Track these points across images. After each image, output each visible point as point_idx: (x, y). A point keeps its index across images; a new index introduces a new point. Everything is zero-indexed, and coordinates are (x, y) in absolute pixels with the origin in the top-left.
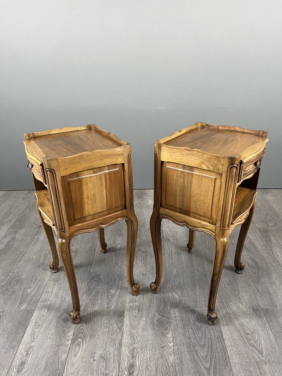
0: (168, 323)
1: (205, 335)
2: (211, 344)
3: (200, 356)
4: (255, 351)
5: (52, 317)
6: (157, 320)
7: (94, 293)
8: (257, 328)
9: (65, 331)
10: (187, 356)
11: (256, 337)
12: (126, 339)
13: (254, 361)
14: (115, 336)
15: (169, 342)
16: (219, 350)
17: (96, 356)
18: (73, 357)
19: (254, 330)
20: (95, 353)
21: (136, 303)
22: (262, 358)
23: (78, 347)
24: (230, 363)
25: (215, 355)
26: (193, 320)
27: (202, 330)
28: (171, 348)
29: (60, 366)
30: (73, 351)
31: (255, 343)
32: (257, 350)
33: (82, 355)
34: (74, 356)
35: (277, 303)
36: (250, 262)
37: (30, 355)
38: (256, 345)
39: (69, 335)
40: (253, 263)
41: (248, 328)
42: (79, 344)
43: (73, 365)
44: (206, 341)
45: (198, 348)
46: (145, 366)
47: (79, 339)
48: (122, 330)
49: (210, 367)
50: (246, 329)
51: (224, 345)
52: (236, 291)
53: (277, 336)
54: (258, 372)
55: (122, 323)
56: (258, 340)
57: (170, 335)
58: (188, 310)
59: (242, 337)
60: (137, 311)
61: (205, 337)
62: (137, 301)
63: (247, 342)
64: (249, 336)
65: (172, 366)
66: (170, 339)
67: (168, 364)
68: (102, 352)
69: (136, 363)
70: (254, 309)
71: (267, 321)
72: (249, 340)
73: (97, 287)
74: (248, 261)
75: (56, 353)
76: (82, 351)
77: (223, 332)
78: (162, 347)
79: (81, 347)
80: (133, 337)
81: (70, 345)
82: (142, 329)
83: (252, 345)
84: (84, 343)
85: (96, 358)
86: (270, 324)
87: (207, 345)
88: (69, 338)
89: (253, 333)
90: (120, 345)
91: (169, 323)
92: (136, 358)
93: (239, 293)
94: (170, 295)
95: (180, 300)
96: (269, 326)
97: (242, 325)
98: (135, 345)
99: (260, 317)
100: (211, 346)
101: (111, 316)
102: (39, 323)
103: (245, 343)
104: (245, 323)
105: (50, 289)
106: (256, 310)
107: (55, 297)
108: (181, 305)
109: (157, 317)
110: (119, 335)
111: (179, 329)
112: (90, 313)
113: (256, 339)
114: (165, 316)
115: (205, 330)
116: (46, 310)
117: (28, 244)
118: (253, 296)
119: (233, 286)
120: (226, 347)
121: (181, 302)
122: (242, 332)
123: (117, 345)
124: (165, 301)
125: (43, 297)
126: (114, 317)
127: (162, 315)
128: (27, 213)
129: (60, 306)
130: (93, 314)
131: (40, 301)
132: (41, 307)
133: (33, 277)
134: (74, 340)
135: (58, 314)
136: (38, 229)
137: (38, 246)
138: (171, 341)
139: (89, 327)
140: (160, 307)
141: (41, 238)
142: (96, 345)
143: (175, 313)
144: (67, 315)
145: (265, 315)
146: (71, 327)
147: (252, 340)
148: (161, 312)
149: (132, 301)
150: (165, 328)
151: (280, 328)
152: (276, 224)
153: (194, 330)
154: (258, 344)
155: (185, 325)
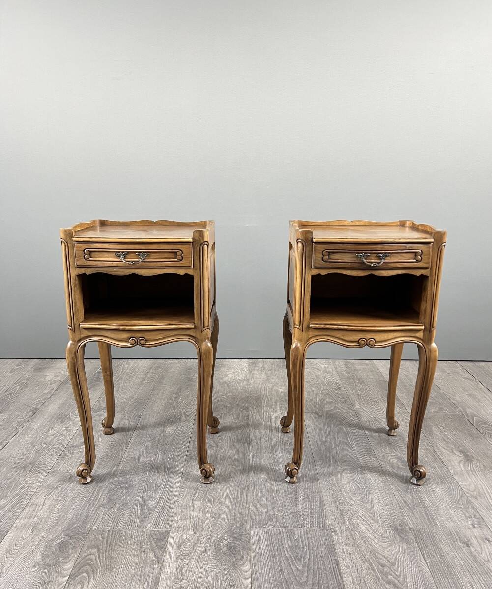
0: (244, 549)
1: (308, 567)
2: (319, 580)
5: (38, 541)
6: (226, 545)
7: (118, 506)
8: (401, 556)
9: (59, 562)
11: (398, 570)
12: (168, 574)
14: (148, 569)
15: (245, 578)
19: (395, 560)
21: (192, 520)
23: (80, 586)
26: (289, 545)
27: (304, 560)
28: (247, 587)
31: (397, 579)
35: (437, 521)
36: (395, 461)
38: (397, 582)
39: (66, 567)
40: (399, 464)
41: (385, 557)
42: (81, 582)
44: (311, 576)
45: (293, 586)
47: (84, 574)
48: (162, 559)
50: (381, 559)
51: (341, 582)
52: (367, 503)
53: (434, 569)
55: (163, 549)
56: (402, 574)
57: (246, 567)
58: (282, 530)
59: (374, 571)
60: (192, 532)
61: (308, 570)
62: (193, 518)
63: (382, 578)
64: (386, 569)
66: (246, 574)
70: (397, 529)
71: (419, 547)
72: (386, 574)
73: (124, 497)
74: (392, 460)
77: (341, 563)
78: (231, 586)
79: (86, 586)
80: (181, 570)
81: (65, 583)
82: (199, 558)
83: (389, 582)
84: (92, 580)
86: (423, 551)
87: (310, 583)
88: (65, 572)
89: (393, 564)
90: (157, 582)
91: (247, 549)
93: (372, 505)
94: (252, 508)
95: (269, 516)
96: (421, 555)
97: (374, 552)
98: (184, 583)
99: (407, 541)
100: (319, 583)
101: (144, 539)
102: (14, 549)
103: (379, 579)
104: (381, 550)
105: (40, 500)
106: (400, 530)
107: (48, 511)
108: (270, 523)
109: (227, 540)
110: (155, 567)
111: (263, 559)
112: (108, 534)
113: (398, 574)
114: (240, 540)
115: (309, 560)
116: (30, 531)
117: (11, 434)
118: (397, 510)
119: (363, 496)
120: (344, 585)
121: (270, 518)
122: (374, 562)
123: (150, 582)
124: (242, 518)
125: (26, 511)
126: (149, 540)
127: (236, 538)
128: (15, 390)
129: (55, 525)
130: (113, 536)
131: (20, 518)
132: (21, 526)
133: (11, 482)
134: (74, 575)
135: (50, 537)
136: (31, 413)
137: (28, 438)
138: (247, 577)
139: (103, 556)
140: (232, 526)
141: (36, 426)
142: (112, 583)
143: (258, 534)
144: (67, 538)
145: (416, 538)
146: (71, 556)
147: (391, 575)
148: (234, 533)
149: (184, 517)
150: (238, 557)
151: (441, 556)
152: (441, 409)
153: (290, 560)
154: (401, 581)
155: (275, 552)
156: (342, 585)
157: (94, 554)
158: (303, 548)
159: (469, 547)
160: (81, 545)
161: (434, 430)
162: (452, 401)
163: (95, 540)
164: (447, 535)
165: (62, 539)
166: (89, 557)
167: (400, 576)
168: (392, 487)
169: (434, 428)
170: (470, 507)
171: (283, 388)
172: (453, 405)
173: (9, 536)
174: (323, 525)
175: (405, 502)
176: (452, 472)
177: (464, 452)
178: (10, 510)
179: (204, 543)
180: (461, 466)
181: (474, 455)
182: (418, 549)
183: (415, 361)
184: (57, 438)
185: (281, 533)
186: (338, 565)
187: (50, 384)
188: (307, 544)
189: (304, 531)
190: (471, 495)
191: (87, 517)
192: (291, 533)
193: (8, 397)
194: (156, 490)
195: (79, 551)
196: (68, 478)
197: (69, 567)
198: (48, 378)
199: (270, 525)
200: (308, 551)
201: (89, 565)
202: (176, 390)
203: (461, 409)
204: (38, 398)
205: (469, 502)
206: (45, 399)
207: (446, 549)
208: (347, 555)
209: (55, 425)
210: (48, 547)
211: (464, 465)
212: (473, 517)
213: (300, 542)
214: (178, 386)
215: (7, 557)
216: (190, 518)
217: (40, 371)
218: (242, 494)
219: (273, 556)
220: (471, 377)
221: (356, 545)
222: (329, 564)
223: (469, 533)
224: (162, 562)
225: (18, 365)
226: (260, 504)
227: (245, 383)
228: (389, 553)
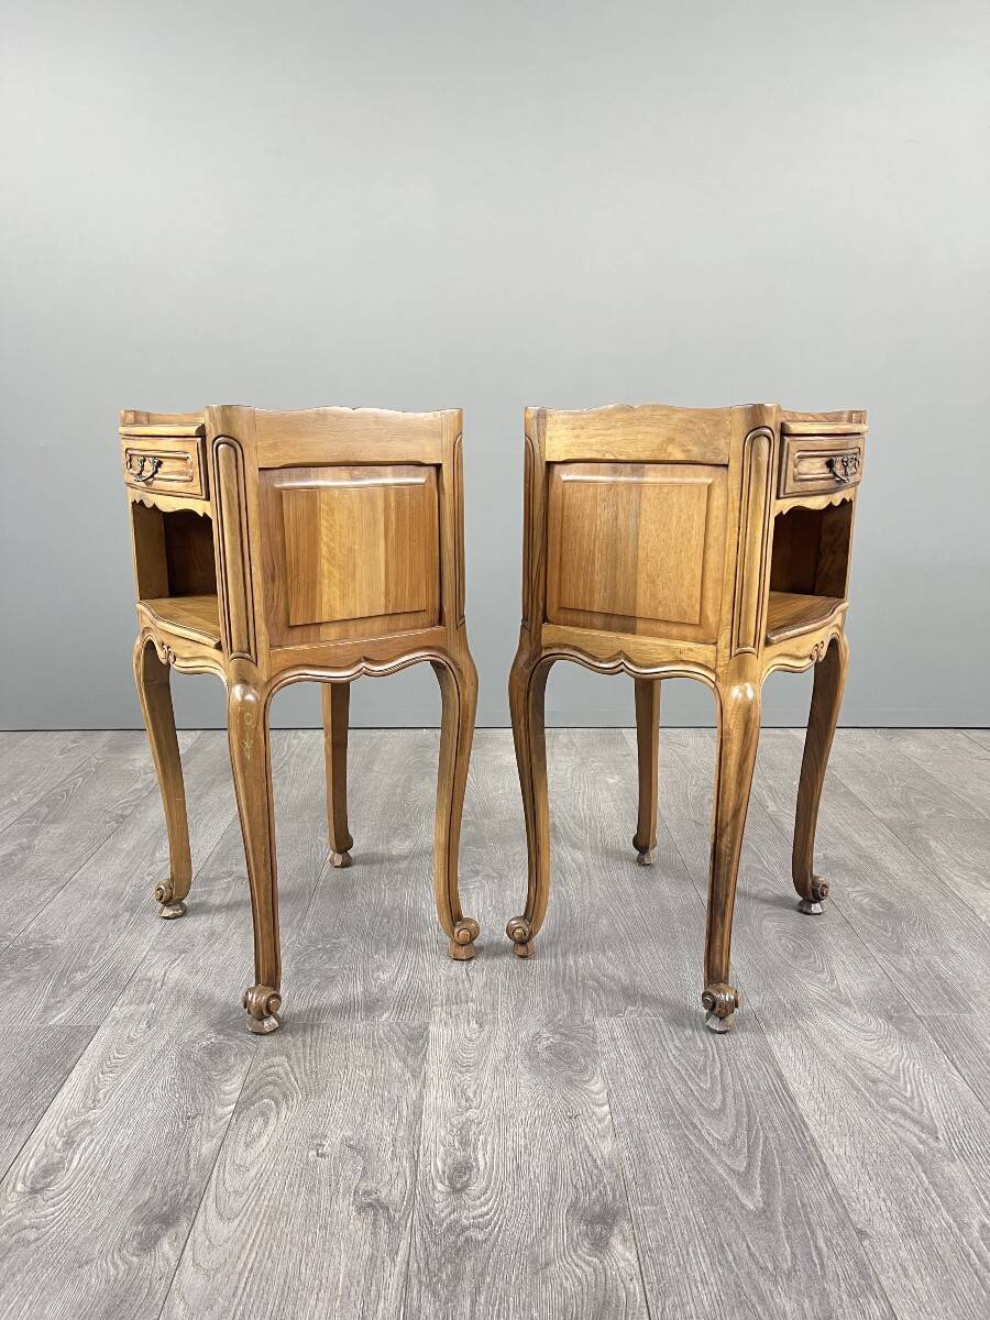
0: (586, 1054)
2: (749, 1107)
3: (709, 1139)
4: (907, 1124)
6: (547, 1049)
8: (910, 1064)
9: (210, 1078)
10: (661, 1141)
11: (907, 1088)
12: (437, 1097)
13: (905, 1150)
15: (596, 1106)
16: (777, 1123)
17: (326, 1143)
18: (241, 1148)
19: (898, 1070)
20: (324, 1136)
21: (469, 1005)
22: (934, 1144)
23: (260, 1119)
25: (766, 1138)
28: (604, 1119)
29: (193, 1174)
30: (244, 1131)
31: (907, 1104)
32: (916, 1120)
37: (79, 1145)
38: (908, 1108)
39: (227, 1087)
40: (875, 905)
41: (876, 1067)
42: (263, 1114)
43: (241, 1169)
44: (730, 1100)
45: (698, 1119)
50: (870, 1069)
52: (822, 972)
53: (981, 1086)
55: (421, 1056)
56: (915, 1095)
57: (597, 1085)
58: (658, 1021)
59: (858, 1090)
60: (476, 1026)
61: (723, 1091)
63: (877, 1102)
64: (881, 1087)
65: (610, 1167)
66: (596, 1098)
67: (594, 1159)
68: (348, 1135)
69: (476, 1160)
70: (893, 1017)
71: (942, 1047)
72: (885, 1096)
73: (327, 966)
74: (858, 899)
75: (177, 1139)
76: (274, 1132)
78: (570, 1118)
79: (273, 1120)
80: (464, 1092)
81: (228, 1118)
82: (496, 1070)
83: (893, 1110)
84: (283, 1109)
85: (327, 1149)
86: (952, 1055)
87: (731, 1111)
88: (227, 1097)
89: (896, 1078)
90: (418, 1113)
91: (590, 1055)
92: (475, 1149)
93: (833, 979)
94: (589, 984)
95: (627, 996)
96: (950, 1061)
97: (852, 1058)
98: (471, 1115)
99: (913, 1037)
100: (749, 1113)
101: (380, 1039)
102: (115, 1058)
103: (870, 1104)
104: (866, 1056)
105: (156, 972)
106: (897, 1019)
107: (175, 991)
108: (629, 1009)
109: (549, 1039)
110: (409, 1087)
111: (628, 1071)
112: (304, 1030)
113: (908, 1094)
114: (573, 1038)
115: (721, 1073)
116: (143, 1026)
117: (79, 859)
119: (812, 960)
120: (801, 1115)
121: (628, 1001)
122: (856, 1076)
123: (403, 1114)
124: (571, 1000)
125: (130, 991)
126: (389, 1041)
127: (563, 1036)
128: (75, 784)
129: (193, 1015)
130: (313, 1034)
131: (119, 1003)
132: (125, 1017)
134: (245, 1100)
135: (186, 1035)
138: (599, 1104)
140: (555, 1013)
141: (126, 846)
142: (326, 1115)
143: (608, 1030)
144: (221, 1036)
146: (235, 1068)
147: (894, 1096)
148: (561, 1027)
149: (454, 1000)
150: (575, 1069)
152: (940, 811)
153: (683, 1073)
154: (916, 1106)
155: (650, 1059)
156: (797, 1116)
157: (282, 1065)
158: (705, 1052)
160: (252, 1048)
161: (934, 847)
162: (962, 796)
165: (212, 1039)
166: (271, 1069)
167: (913, 1098)
168: (868, 945)
169: (933, 844)
171: (616, 777)
172: (964, 805)
173: (104, 1033)
175: (900, 971)
178: (97, 990)
179: (502, 1044)
182: (939, 1050)
183: (873, 730)
185: (656, 1026)
186: (782, 1082)
187: (145, 774)
188: (713, 1045)
192: (676, 1026)
194: (388, 952)
195: (250, 1059)
196: (206, 934)
197: (233, 1087)
198: (139, 764)
199: (630, 1013)
200: (716, 1057)
201: (274, 1083)
208: (798, 1064)
210: (185, 1056)
216: (467, 1002)
219: (646, 1066)
224: (422, 1078)
225: (74, 741)
228: (884, 1059)
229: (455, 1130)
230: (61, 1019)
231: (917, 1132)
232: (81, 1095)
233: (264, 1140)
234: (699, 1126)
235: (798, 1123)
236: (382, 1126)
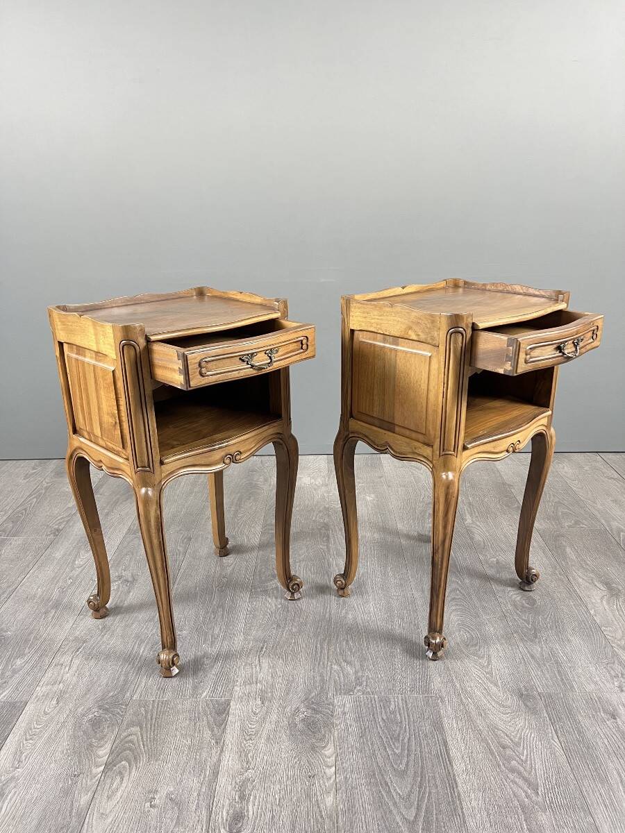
0: (326, 725)
1: (408, 750)
2: (422, 767)
3: (394, 794)
4: (520, 782)
5: (65, 716)
6: (303, 720)
8: (528, 733)
9: (91, 745)
10: (365, 795)
11: (523, 753)
12: (230, 761)
13: (516, 803)
14: (204, 755)
15: (328, 767)
16: (438, 782)
17: (157, 797)
18: (104, 801)
19: (520, 738)
20: (156, 792)
21: (258, 685)
22: (534, 798)
23: (118, 779)
24: (462, 809)
25: (430, 793)
26: (383, 719)
27: (403, 740)
28: (330, 778)
29: (74, 819)
30: (107, 786)
31: (522, 765)
32: (525, 780)
33: (125, 794)
34: (109, 798)
35: (574, 683)
36: (518, 598)
37: (7, 796)
38: (521, 769)
39: (101, 753)
41: (507, 735)
42: (120, 773)
43: (103, 816)
44: (411, 763)
45: (390, 777)
46: (269, 815)
47: (123, 763)
48: (222, 741)
49: (415, 817)
50: (502, 737)
51: (451, 771)
52: (483, 657)
53: (570, 751)
54: (526, 827)
55: (223, 727)
56: (529, 759)
57: (329, 751)
58: (375, 698)
59: (492, 754)
60: (259, 702)
61: (409, 755)
62: (260, 682)
63: (504, 764)
64: (509, 752)
65: (330, 817)
66: (328, 760)
67: (321, 812)
68: (172, 789)
69: (248, 811)
70: (523, 695)
71: (550, 720)
72: (508, 759)
75: (67, 792)
76: (127, 786)
77: (450, 743)
78: (310, 777)
79: (126, 779)
80: (246, 756)
81: (100, 775)
82: (268, 739)
83: (513, 770)
84: (134, 770)
85: (157, 802)
86: (556, 726)
87: (411, 772)
88: (99, 760)
89: (518, 744)
90: (216, 774)
91: (329, 725)
92: (248, 801)
93: (489, 662)
94: (335, 667)
95: (357, 678)
96: (553, 731)
97: (493, 728)
98: (249, 774)
99: (534, 711)
100: (422, 772)
101: (199, 713)
102: (34, 728)
103: (499, 766)
104: (501, 725)
105: (66, 659)
106: (525, 696)
107: (76, 675)
108: (358, 688)
109: (304, 712)
110: (214, 751)
111: (350, 738)
112: (153, 707)
113: (524, 758)
114: (321, 712)
115: (409, 739)
116: (54, 702)
117: (28, 566)
118: (522, 668)
119: (477, 648)
120: (454, 775)
121: (358, 681)
122: (493, 742)
123: (208, 773)
124: (323, 680)
125: (49, 674)
126: (205, 714)
127: (314, 709)
128: (31, 504)
129: (86, 694)
130: (159, 709)
131: (41, 684)
132: (43, 696)
133: (30, 634)
134: (111, 763)
135: (80, 710)
136: (52, 536)
137: (49, 571)
138: (330, 764)
139: (147, 737)
140: (310, 692)
141: (58, 555)
142: (159, 774)
143: (343, 704)
144: (101, 711)
145: (546, 706)
146: (107, 737)
147: (515, 759)
148: (313, 703)
149: (249, 681)
150: (319, 736)
151: (579, 732)
152: (577, 523)
153: (385, 740)
154: (528, 768)
155: (365, 729)
156: (452, 776)
157: (136, 734)
158: (401, 722)
159: (615, 719)
160: (119, 721)
161: (569, 552)
162: (593, 510)
163: (136, 714)
164: (587, 702)
165: (95, 714)
166: (130, 737)
167: (527, 761)
168: (515, 635)
169: (568, 550)
170: (616, 662)
171: (373, 496)
172: (594, 517)
173: (29, 708)
174: (427, 690)
175: (532, 657)
176: (592, 612)
177: (608, 584)
178: (28, 674)
179: (274, 717)
180: (604, 602)
181: (621, 588)
182: (549, 722)
184: (85, 571)
185: (373, 702)
186: (446, 747)
188: (407, 717)
189: (402, 700)
190: (618, 645)
191: (126, 682)
192: (385, 702)
193: (22, 514)
194: (212, 642)
195: (117, 730)
196: (100, 627)
197: (104, 753)
199: (358, 691)
200: (407, 727)
201: (130, 750)
202: (236, 501)
203: (603, 521)
204: (60, 515)
205: (615, 655)
206: (69, 516)
207: (585, 722)
208: (458, 733)
209: (82, 552)
210: (77, 725)
211: (608, 603)
212: (620, 676)
213: (398, 715)
214: (239, 495)
215: (26, 740)
216: (257, 683)
217: (61, 477)
218: (322, 648)
219: (363, 735)
220: (616, 476)
221: (470, 719)
222: (436, 744)
223: (614, 699)
224: (222, 744)
225: (34, 469)
226: (345, 661)
227: (324, 489)
228: (512, 729)
229: (237, 786)
230: (4, 696)
231: (526, 788)
232: (11, 757)
233: (119, 794)
234: (389, 784)
235: (451, 781)
236: (193, 783)
